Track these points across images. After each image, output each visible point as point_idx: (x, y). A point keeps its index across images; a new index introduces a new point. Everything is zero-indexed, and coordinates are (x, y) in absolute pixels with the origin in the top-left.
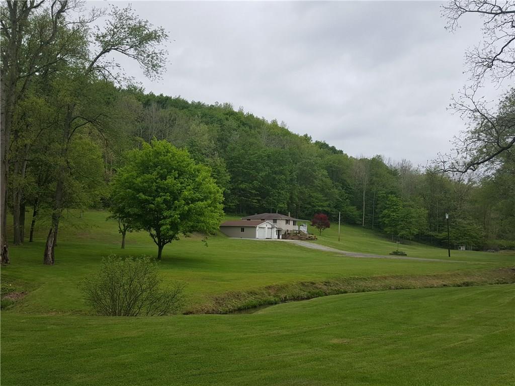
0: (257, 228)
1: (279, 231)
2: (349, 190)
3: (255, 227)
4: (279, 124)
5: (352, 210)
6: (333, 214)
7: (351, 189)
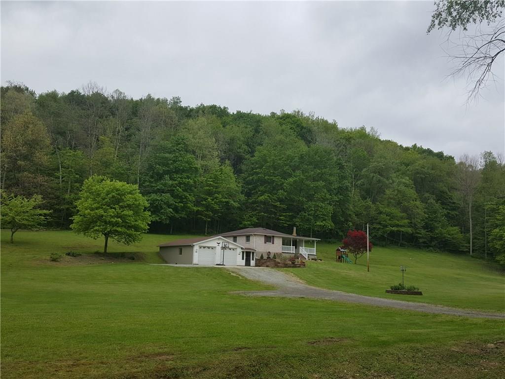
0: (196, 248)
1: (248, 254)
2: (451, 205)
3: (192, 247)
4: (368, 130)
5: (453, 232)
6: (420, 238)
7: (454, 203)
